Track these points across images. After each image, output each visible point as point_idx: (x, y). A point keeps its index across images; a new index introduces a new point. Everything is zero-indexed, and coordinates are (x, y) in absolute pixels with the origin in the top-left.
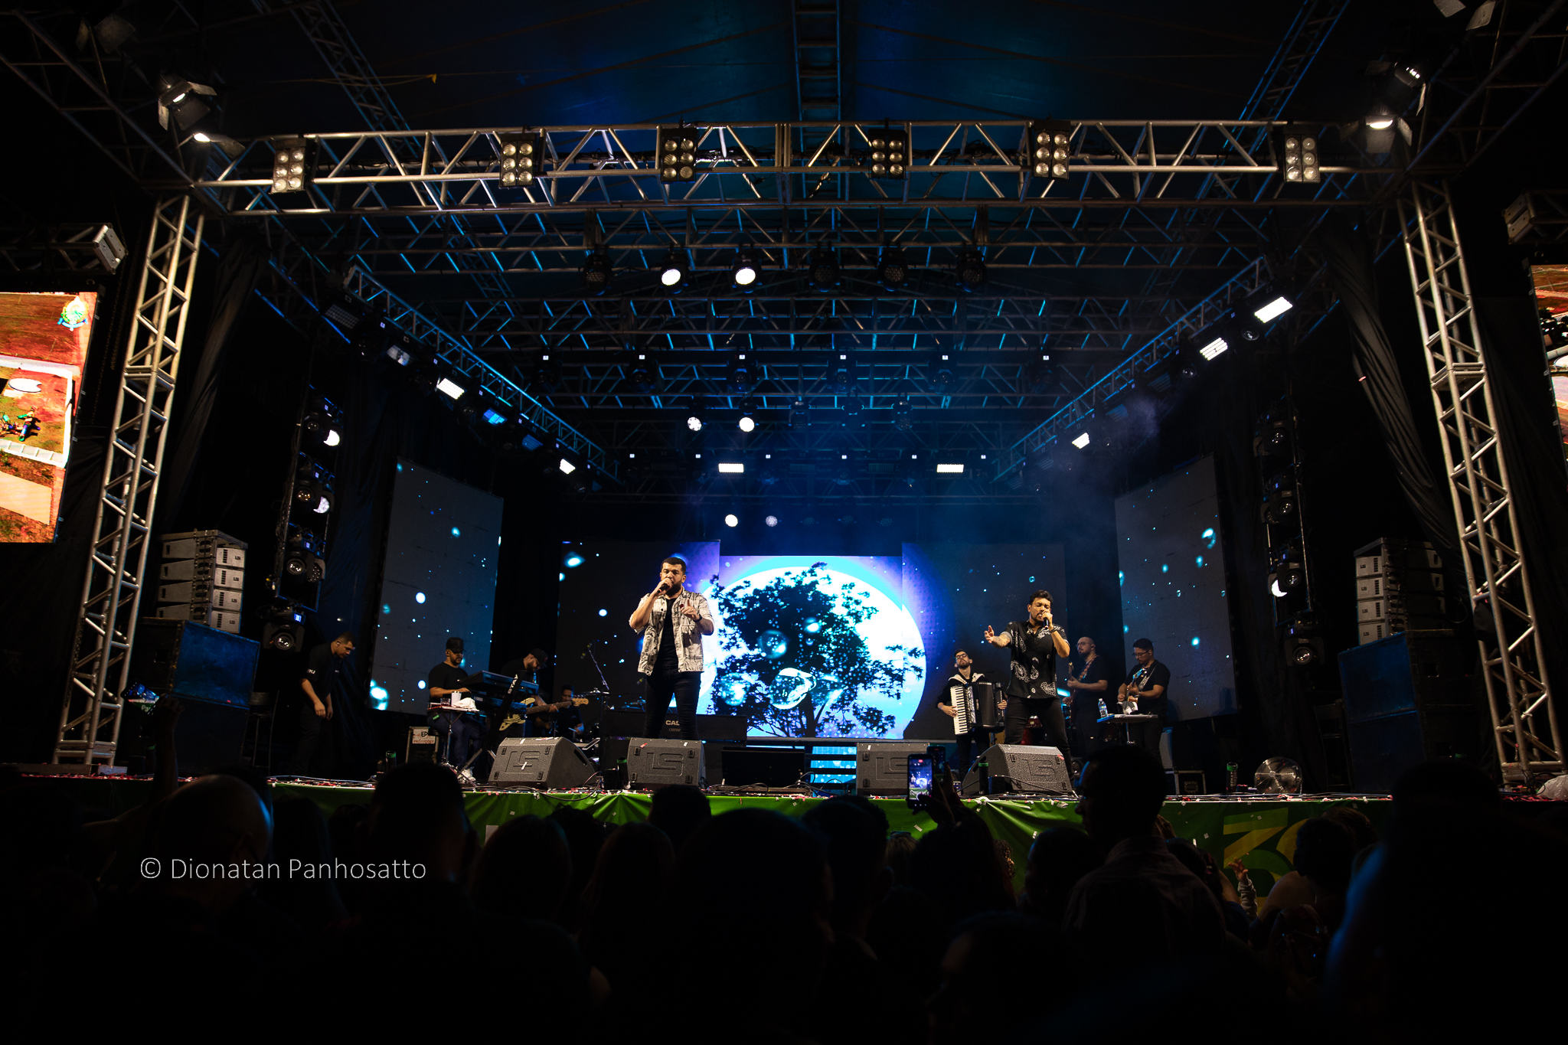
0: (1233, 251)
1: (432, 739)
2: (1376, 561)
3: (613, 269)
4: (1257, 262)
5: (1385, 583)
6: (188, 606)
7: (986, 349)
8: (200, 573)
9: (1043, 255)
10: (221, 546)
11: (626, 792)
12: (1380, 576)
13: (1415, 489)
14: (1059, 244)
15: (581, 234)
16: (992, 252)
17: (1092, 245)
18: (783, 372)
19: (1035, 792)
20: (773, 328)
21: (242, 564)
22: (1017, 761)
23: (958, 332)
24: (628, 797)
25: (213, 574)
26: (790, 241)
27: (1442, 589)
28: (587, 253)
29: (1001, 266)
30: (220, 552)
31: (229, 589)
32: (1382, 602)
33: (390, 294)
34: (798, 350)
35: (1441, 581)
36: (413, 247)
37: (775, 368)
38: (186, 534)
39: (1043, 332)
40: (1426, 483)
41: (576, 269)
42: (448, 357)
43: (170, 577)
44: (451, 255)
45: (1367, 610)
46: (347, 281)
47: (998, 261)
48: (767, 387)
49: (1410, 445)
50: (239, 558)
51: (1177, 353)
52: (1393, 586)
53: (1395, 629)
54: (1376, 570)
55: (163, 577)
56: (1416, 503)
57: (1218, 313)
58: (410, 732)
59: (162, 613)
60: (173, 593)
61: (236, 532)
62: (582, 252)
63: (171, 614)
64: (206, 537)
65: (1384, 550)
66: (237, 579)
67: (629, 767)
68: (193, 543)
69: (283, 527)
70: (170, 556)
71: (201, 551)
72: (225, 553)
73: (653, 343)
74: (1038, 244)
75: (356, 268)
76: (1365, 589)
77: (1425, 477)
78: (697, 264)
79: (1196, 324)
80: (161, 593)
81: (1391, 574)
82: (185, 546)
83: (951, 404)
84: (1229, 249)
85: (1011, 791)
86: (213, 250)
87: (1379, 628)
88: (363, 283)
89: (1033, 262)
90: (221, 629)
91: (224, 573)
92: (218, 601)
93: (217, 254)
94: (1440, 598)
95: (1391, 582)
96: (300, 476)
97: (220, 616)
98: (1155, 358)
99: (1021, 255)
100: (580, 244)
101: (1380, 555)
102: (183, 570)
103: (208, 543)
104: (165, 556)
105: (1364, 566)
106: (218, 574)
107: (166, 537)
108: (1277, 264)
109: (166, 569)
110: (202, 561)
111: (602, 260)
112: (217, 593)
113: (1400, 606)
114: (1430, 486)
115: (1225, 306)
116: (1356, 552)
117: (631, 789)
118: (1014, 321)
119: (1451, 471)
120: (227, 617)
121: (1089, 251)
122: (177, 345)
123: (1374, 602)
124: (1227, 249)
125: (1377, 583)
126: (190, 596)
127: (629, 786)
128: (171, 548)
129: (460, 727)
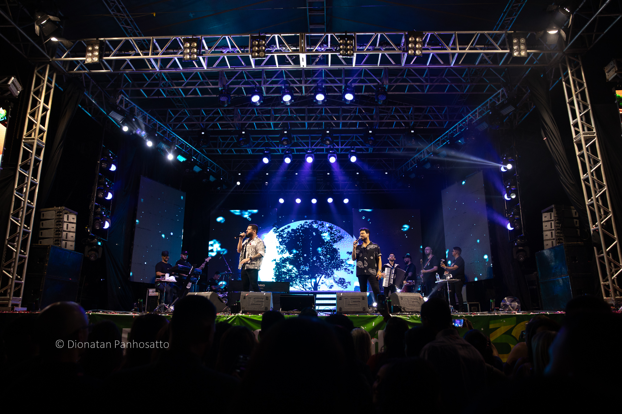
0: (490, 86)
1: (157, 294)
2: (551, 214)
3: (231, 96)
4: (500, 91)
5: (555, 224)
6: (52, 239)
7: (387, 128)
8: (57, 225)
9: (412, 88)
10: (66, 213)
11: (240, 314)
12: (552, 220)
13: (567, 184)
14: (418, 84)
15: (217, 81)
16: (390, 87)
17: (432, 84)
18: (302, 138)
19: (410, 312)
20: (299, 120)
21: (75, 221)
22: (403, 299)
23: (376, 121)
24: (241, 316)
25: (63, 226)
26: (306, 83)
27: (579, 226)
28: (220, 89)
29: (394, 93)
30: (66, 216)
31: (70, 232)
32: (553, 232)
33: (136, 106)
34: (309, 129)
35: (578, 222)
36: (146, 87)
37: (299, 137)
38: (51, 209)
39: (412, 121)
40: (572, 182)
41: (215, 96)
42: (161, 133)
43: (44, 227)
44: (162, 90)
45: (547, 235)
46: (118, 101)
47: (393, 91)
48: (296, 145)
49: (565, 166)
50: (74, 219)
51: (467, 129)
52: (558, 225)
53: (559, 243)
54: (551, 218)
55: (41, 227)
56: (568, 190)
57: (484, 112)
58: (148, 291)
59: (41, 243)
60: (46, 233)
61: (72, 207)
62: (218, 89)
63: (45, 243)
64: (60, 210)
65: (554, 210)
66: (73, 228)
67: (241, 304)
68: (54, 212)
69: (92, 205)
70: (44, 218)
71: (58, 216)
72: (68, 216)
73: (248, 127)
74: (409, 84)
75: (122, 95)
76: (546, 226)
77: (571, 179)
78: (267, 93)
79: (475, 117)
80: (40, 233)
81: (557, 220)
82: (50, 214)
83: (373, 151)
84: (489, 85)
85: (401, 311)
86: (60, 88)
87: (552, 242)
88: (125, 102)
89: (407, 91)
90: (66, 248)
91: (67, 225)
92: (65, 237)
93: (62, 90)
94: (577, 230)
95: (557, 223)
96: (99, 184)
97: (66, 243)
98: (458, 131)
99: (403, 88)
100: (217, 85)
101: (553, 212)
102: (50, 224)
103: (61, 212)
104: (42, 218)
105: (546, 217)
106: (65, 225)
107: (42, 210)
108: (509, 91)
109: (42, 223)
110: (58, 220)
111: (227, 92)
112: (64, 233)
113: (561, 233)
114: (573, 183)
115: (487, 109)
116: (542, 211)
117: (242, 313)
118: (399, 116)
119: (582, 177)
120: (69, 243)
121: (430, 86)
122: (46, 128)
123: (550, 232)
124: (488, 85)
125: (551, 223)
126: (53, 235)
127: (241, 312)
128: (44, 215)
129: (169, 288)
